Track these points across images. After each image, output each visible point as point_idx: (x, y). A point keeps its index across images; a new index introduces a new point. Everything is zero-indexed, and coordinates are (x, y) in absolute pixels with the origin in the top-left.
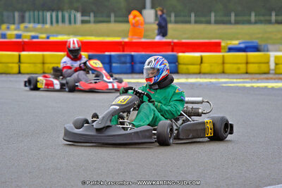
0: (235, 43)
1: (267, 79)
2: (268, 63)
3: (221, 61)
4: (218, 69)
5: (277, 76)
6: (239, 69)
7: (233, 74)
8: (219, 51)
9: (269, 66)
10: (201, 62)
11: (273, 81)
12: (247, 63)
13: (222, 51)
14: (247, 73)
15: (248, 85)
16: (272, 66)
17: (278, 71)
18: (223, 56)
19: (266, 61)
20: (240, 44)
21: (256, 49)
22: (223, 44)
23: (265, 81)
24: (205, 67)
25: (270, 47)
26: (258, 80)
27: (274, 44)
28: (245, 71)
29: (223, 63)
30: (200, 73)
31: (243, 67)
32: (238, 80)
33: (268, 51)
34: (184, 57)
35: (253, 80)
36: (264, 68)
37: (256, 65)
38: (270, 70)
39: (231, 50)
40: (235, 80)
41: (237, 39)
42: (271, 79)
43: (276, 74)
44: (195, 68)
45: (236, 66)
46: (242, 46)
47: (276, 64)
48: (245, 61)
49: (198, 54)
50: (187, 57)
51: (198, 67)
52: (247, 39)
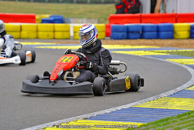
0: (47, 16)
1: (67, 43)
2: (69, 31)
3: (35, 29)
4: (33, 35)
5: (75, 41)
6: (48, 35)
7: (44, 39)
8: (34, 22)
9: (69, 34)
10: (21, 30)
11: (72, 44)
12: (54, 31)
13: (36, 22)
14: (54, 38)
15: (54, 47)
16: (72, 34)
17: (76, 38)
18: (37, 26)
19: (68, 30)
20: (50, 17)
21: (61, 21)
22: (37, 17)
23: (66, 44)
24: (24, 34)
25: (71, 20)
26: (61, 44)
27: (74, 18)
28: (53, 37)
29: (37, 31)
30: (20, 38)
31: (51, 34)
32: (48, 44)
33: (70, 23)
34: (8, 26)
35: (58, 44)
36: (66, 35)
37: (61, 33)
38: (70, 36)
39: (43, 21)
40: (45, 44)
41: (48, 14)
42: (71, 43)
43: (74, 39)
44: (16, 35)
45: (46, 33)
46: (52, 19)
47: (75, 32)
48: (52, 30)
49: (18, 24)
50: (10, 26)
51: (18, 33)
52: (56, 14)
